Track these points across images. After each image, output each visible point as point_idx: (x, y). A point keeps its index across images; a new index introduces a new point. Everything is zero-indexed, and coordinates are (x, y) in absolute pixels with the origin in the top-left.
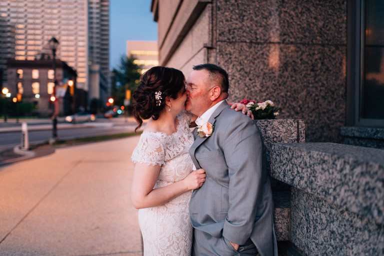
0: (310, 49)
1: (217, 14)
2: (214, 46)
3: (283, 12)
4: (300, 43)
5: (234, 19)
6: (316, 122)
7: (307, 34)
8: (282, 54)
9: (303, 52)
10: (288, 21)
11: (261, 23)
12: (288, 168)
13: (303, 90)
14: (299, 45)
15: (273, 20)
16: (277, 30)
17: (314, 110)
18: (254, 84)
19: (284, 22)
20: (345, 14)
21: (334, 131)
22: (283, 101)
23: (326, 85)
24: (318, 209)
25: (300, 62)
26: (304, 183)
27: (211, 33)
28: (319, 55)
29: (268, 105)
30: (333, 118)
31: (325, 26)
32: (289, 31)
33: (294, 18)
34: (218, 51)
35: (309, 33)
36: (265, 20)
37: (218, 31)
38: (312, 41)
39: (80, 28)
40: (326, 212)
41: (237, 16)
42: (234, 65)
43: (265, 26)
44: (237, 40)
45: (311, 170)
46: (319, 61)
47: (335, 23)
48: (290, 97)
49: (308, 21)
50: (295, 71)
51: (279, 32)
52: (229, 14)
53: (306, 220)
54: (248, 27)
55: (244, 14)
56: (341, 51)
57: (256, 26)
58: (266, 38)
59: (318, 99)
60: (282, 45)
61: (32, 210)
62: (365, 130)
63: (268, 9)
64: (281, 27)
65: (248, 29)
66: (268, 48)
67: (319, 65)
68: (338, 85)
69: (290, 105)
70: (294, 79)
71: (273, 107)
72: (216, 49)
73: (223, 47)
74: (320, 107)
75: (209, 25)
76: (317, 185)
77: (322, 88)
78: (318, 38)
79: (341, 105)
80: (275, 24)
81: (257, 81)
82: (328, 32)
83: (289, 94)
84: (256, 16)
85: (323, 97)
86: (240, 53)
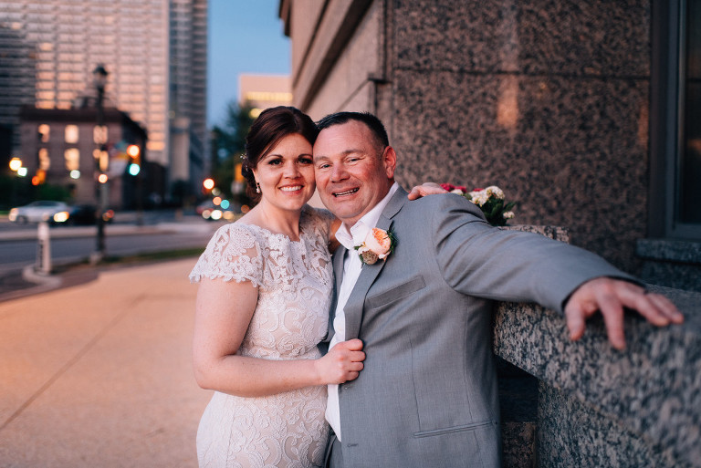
0: (578, 86)
1: (395, 14)
2: (389, 77)
3: (525, 12)
4: (558, 74)
5: (428, 25)
6: (588, 230)
7: (572, 55)
8: (523, 94)
9: (564, 92)
10: (534, 30)
11: (481, 34)
12: (533, 339)
13: (563, 166)
14: (556, 78)
15: (506, 28)
16: (514, 47)
17: (585, 205)
18: (467, 154)
19: (527, 31)
20: (648, 17)
21: (623, 247)
22: (524, 187)
23: (609, 157)
24: (600, 433)
25: (557, 111)
26: (569, 378)
27: (382, 52)
28: (596, 98)
29: (493, 196)
30: (623, 221)
31: (608, 41)
32: (536, 50)
33: (548, 24)
34: (396, 87)
35: (577, 54)
36: (489, 27)
37: (396, 49)
38: (582, 70)
39: (154, 50)
40: (620, 443)
41: (435, 19)
42: (427, 116)
43: (489, 40)
44: (435, 67)
45: (586, 349)
46: (595, 109)
47: (629, 35)
48: (537, 179)
49: (574, 31)
50: (548, 128)
51: (516, 52)
52: (419, 16)
53: (572, 453)
54: (456, 41)
55: (449, 14)
56: (640, 90)
57: (472, 39)
58: (490, 63)
59: (593, 186)
60: (522, 78)
61: (38, 394)
62: (687, 247)
63: (495, 5)
64: (521, 41)
65: (455, 46)
66: (494, 83)
67: (596, 117)
68: (633, 157)
69: (537, 195)
70: (545, 144)
71: (501, 201)
72: (392, 83)
73: (407, 80)
74: (596, 200)
75: (378, 35)
76: (599, 386)
77: (601, 163)
78: (595, 63)
79: (639, 197)
80: (509, 36)
81: (472, 148)
82: (613, 52)
83: (535, 173)
84: (473, 19)
85: (603, 181)
86: (439, 91)
